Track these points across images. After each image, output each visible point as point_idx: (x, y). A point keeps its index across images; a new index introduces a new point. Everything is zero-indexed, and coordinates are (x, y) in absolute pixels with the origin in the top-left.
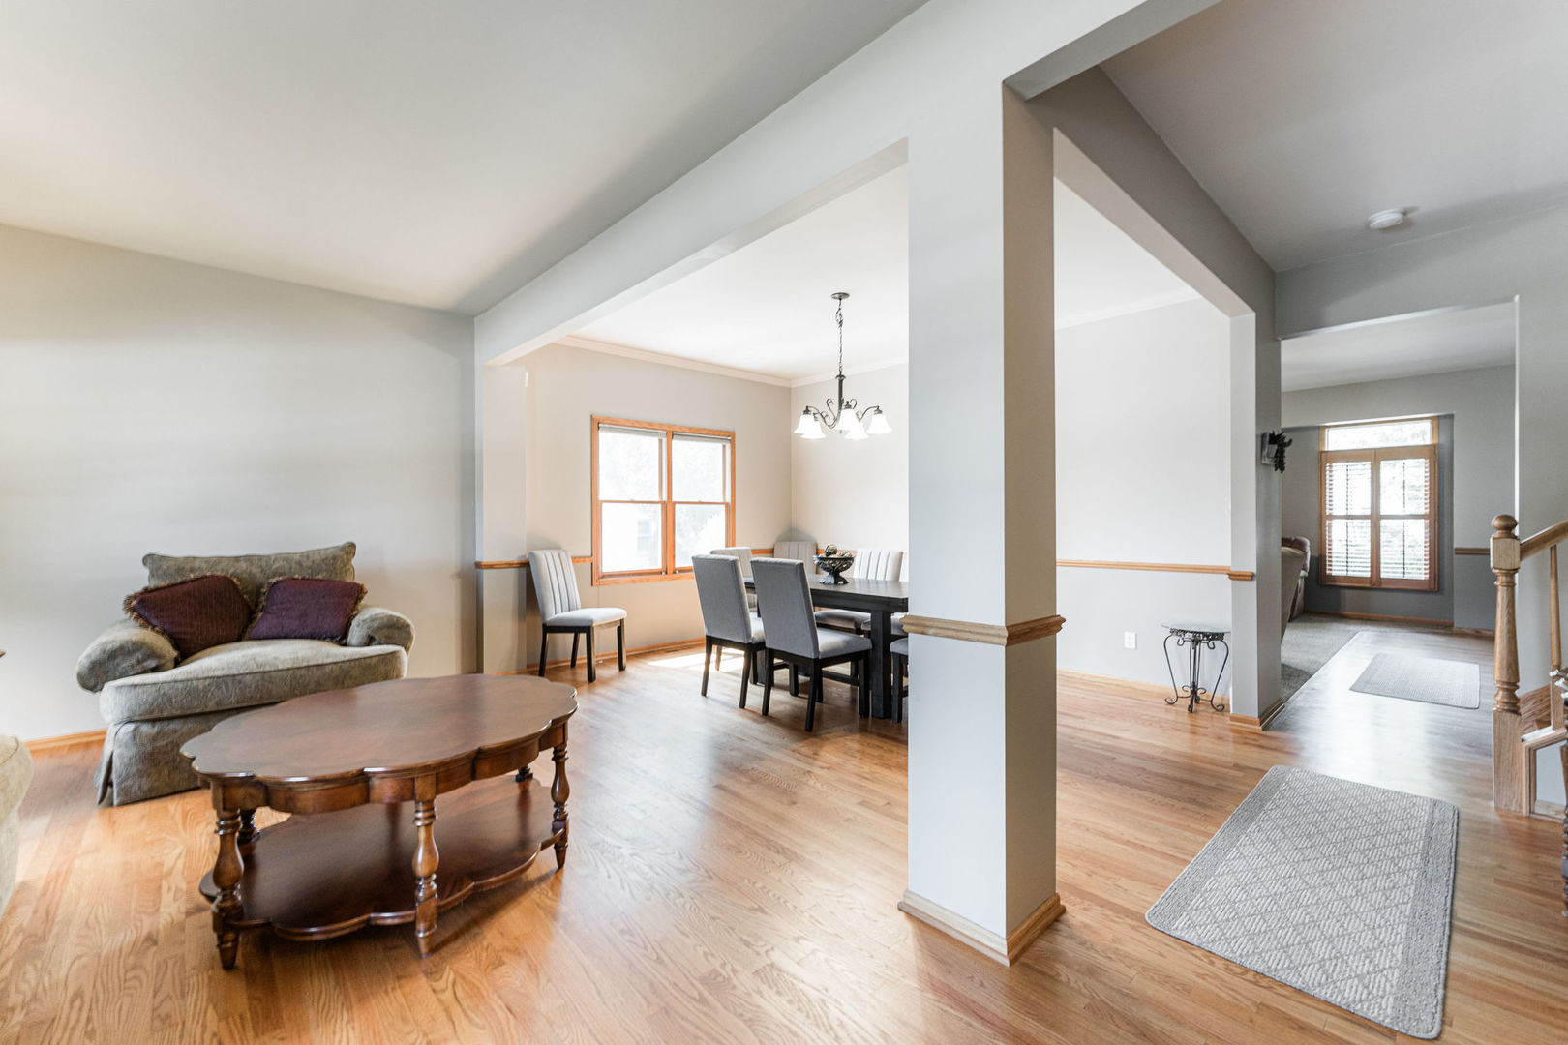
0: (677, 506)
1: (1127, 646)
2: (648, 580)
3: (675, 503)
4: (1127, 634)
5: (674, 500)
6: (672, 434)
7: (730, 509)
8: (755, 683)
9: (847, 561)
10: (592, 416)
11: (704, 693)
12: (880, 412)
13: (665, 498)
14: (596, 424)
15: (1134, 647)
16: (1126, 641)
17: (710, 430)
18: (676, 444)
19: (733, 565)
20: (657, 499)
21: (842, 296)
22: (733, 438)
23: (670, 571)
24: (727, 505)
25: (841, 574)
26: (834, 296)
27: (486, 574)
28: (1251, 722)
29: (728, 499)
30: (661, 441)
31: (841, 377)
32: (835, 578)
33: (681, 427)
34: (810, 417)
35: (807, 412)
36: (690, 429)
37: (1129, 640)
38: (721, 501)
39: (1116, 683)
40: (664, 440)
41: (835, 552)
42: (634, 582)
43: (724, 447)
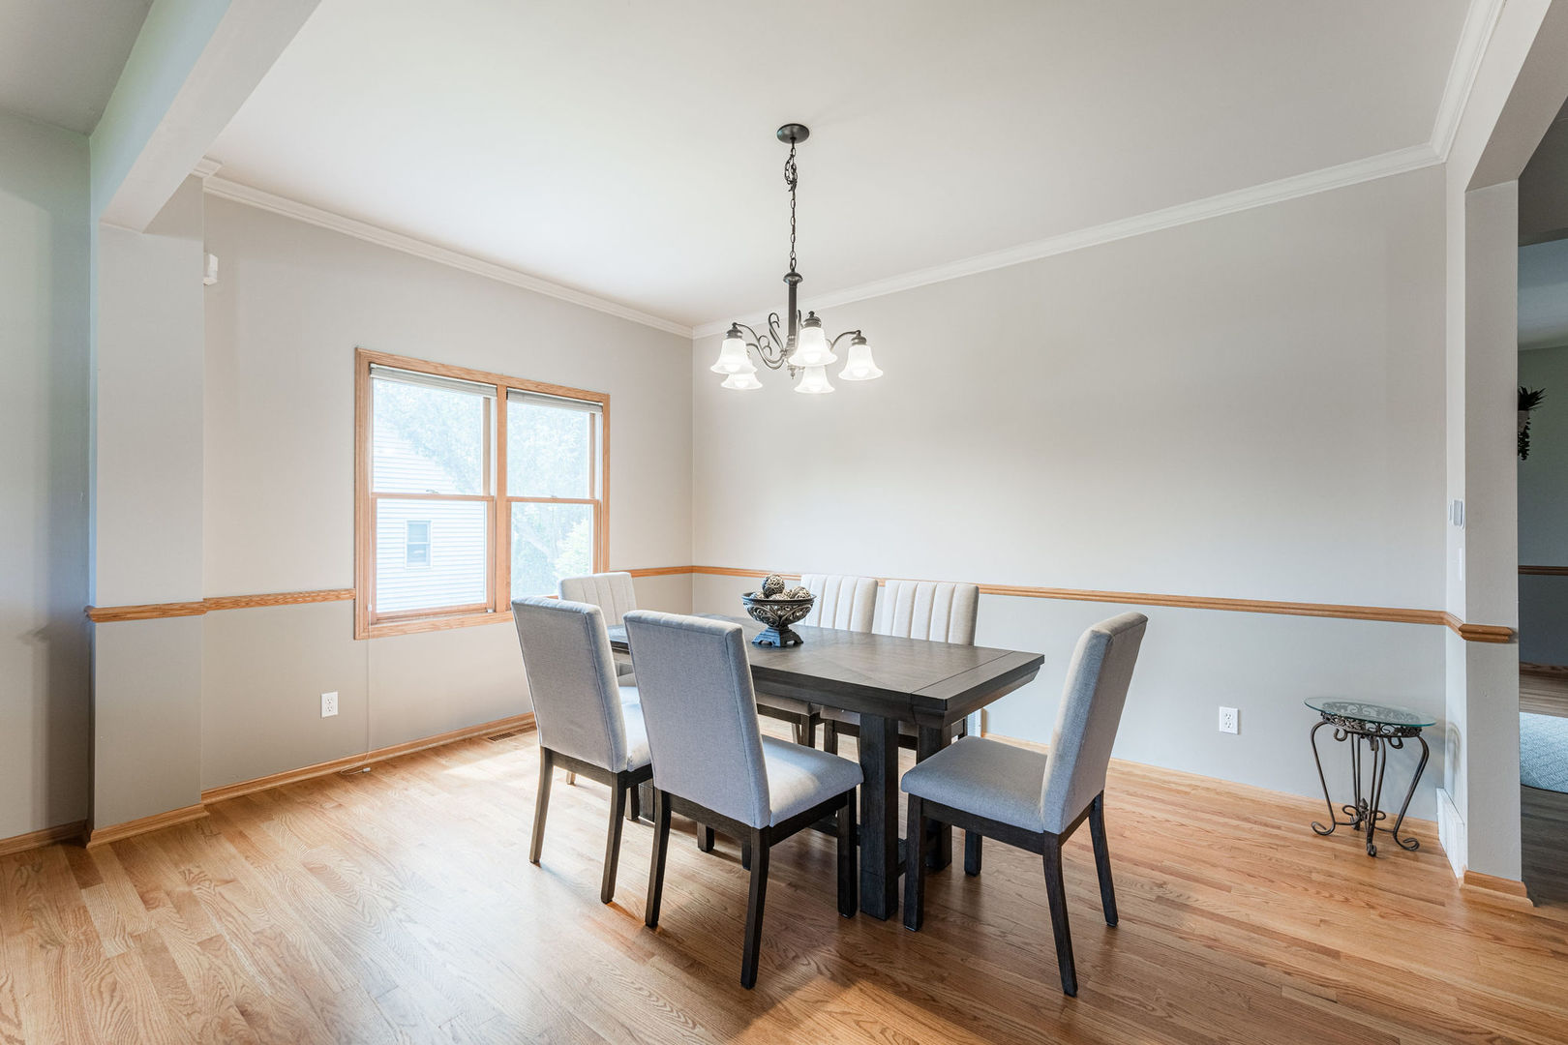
0: (513, 504)
1: (1222, 728)
2: (462, 624)
3: (510, 500)
4: (1222, 710)
5: (509, 494)
6: (507, 390)
7: (601, 512)
8: (635, 818)
9: (802, 604)
10: (356, 349)
11: (536, 862)
12: (862, 341)
13: (493, 492)
14: (365, 364)
15: (1235, 731)
16: (1222, 720)
17: (569, 389)
18: (514, 407)
19: (589, 622)
20: (480, 492)
21: (795, 134)
22: (607, 404)
23: (501, 606)
24: (596, 503)
25: (790, 626)
26: (782, 138)
27: (101, 630)
28: (1508, 888)
29: (598, 496)
30: (487, 401)
31: (793, 279)
32: (781, 634)
33: (522, 381)
34: (739, 344)
35: (734, 332)
36: (538, 384)
37: (1226, 719)
38: (588, 497)
39: (1203, 785)
40: (494, 400)
41: (780, 590)
42: (435, 628)
43: (593, 416)
